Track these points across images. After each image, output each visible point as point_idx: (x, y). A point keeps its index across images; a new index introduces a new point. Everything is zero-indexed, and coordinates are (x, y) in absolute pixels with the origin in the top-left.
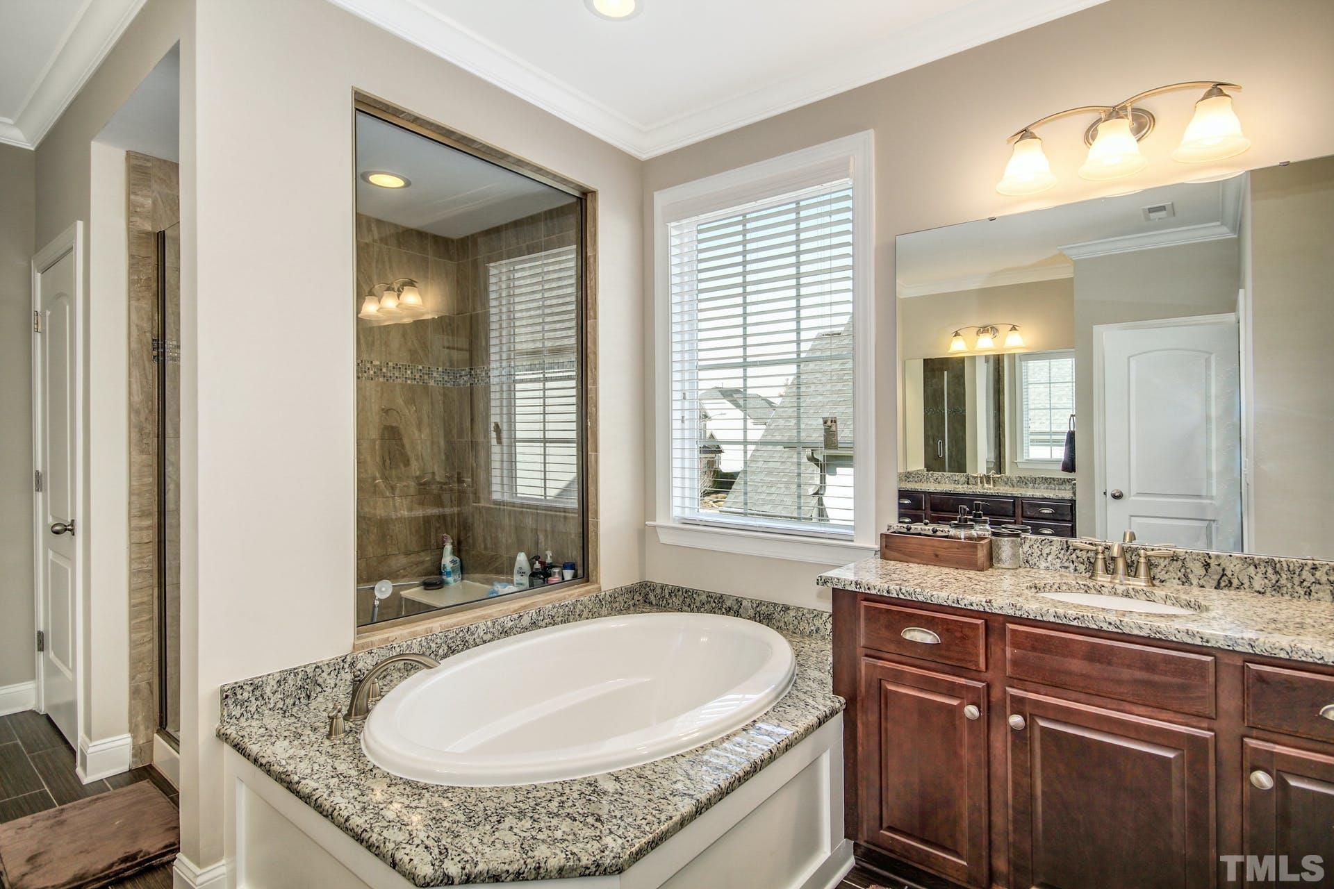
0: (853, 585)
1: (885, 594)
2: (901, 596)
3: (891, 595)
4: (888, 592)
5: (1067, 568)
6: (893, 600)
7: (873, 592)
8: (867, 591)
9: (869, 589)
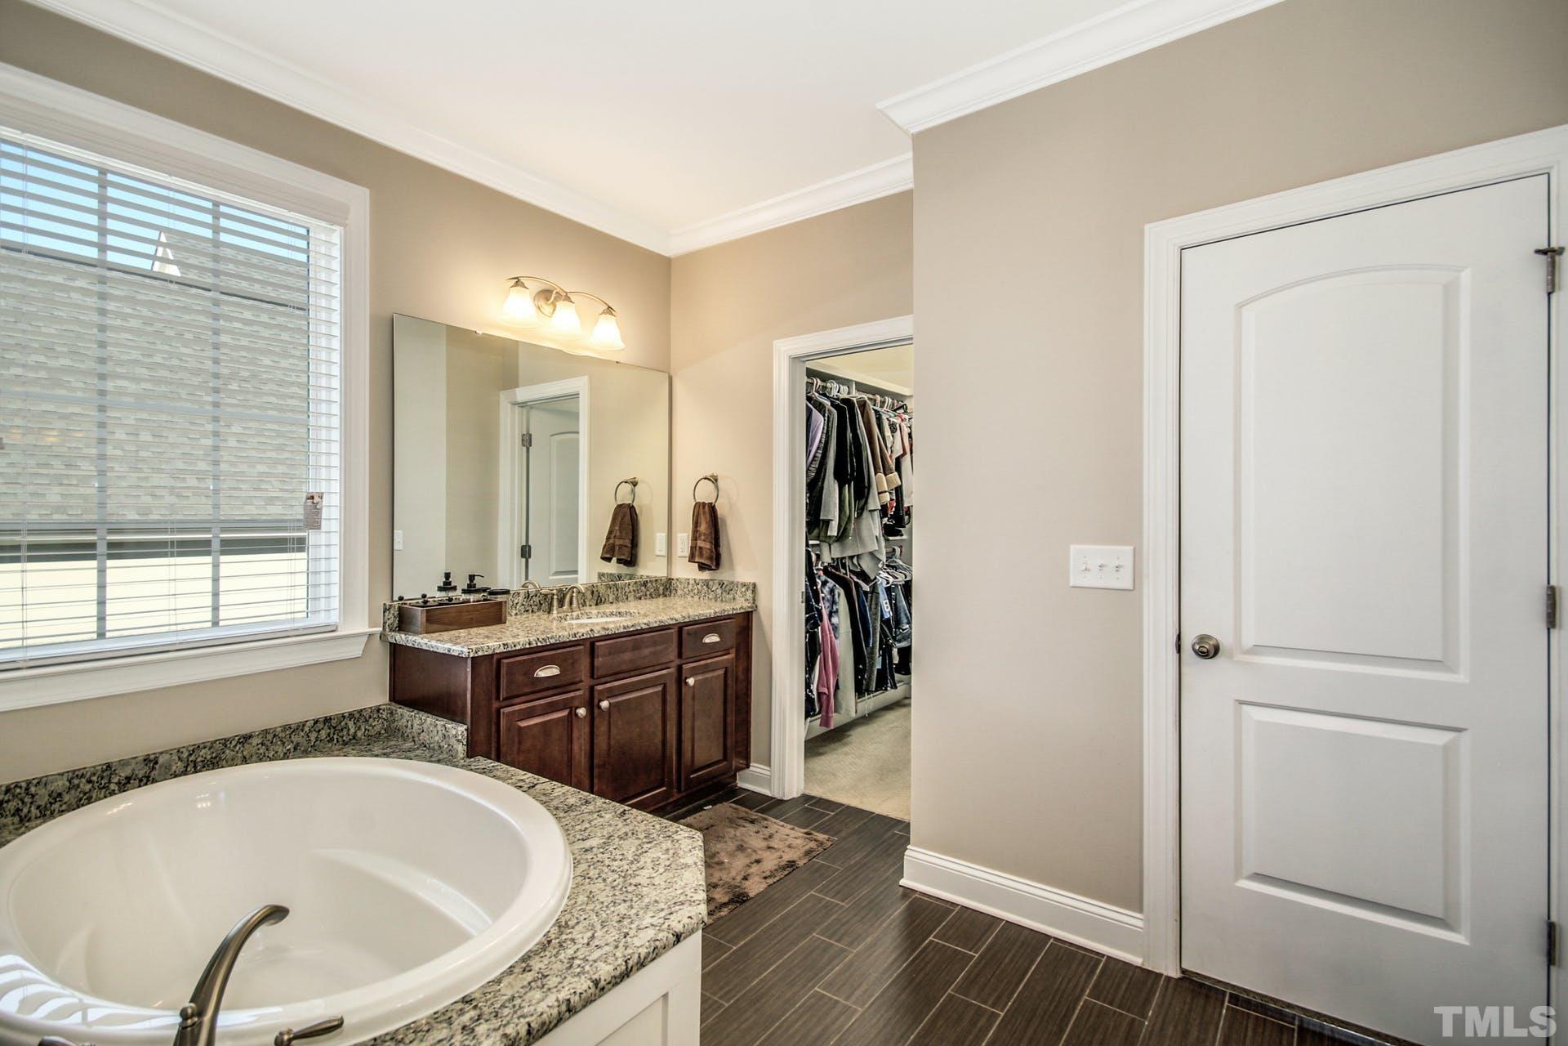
0: (502, 647)
1: (528, 646)
2: (539, 644)
3: (532, 646)
4: (530, 644)
5: (527, 611)
6: (535, 649)
7: (518, 647)
8: (514, 649)
9: (515, 646)
